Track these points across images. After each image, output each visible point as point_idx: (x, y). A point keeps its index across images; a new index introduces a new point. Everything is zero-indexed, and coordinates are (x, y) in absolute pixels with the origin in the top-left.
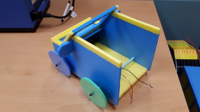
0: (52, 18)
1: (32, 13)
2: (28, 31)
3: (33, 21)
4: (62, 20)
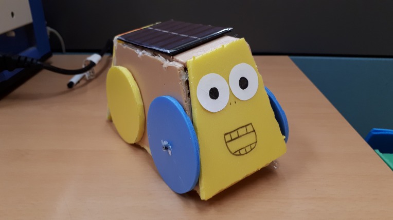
4: (71, 85)
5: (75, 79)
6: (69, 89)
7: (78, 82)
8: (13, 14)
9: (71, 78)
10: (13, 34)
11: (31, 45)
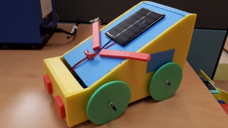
0: (63, 33)
1: (42, 26)
2: (33, 47)
3: (41, 36)
8: (47, 8)
10: (47, 17)
11: (50, 21)
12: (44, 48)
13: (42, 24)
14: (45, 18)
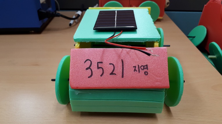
1: (40, 11)
2: (33, 31)
3: (40, 20)
4: (70, 25)
5: (72, 22)
6: (70, 27)
7: (73, 24)
9: (70, 21)
10: (45, 3)
11: (49, 7)
12: (44, 32)
13: (40, 9)
14: (43, 4)
